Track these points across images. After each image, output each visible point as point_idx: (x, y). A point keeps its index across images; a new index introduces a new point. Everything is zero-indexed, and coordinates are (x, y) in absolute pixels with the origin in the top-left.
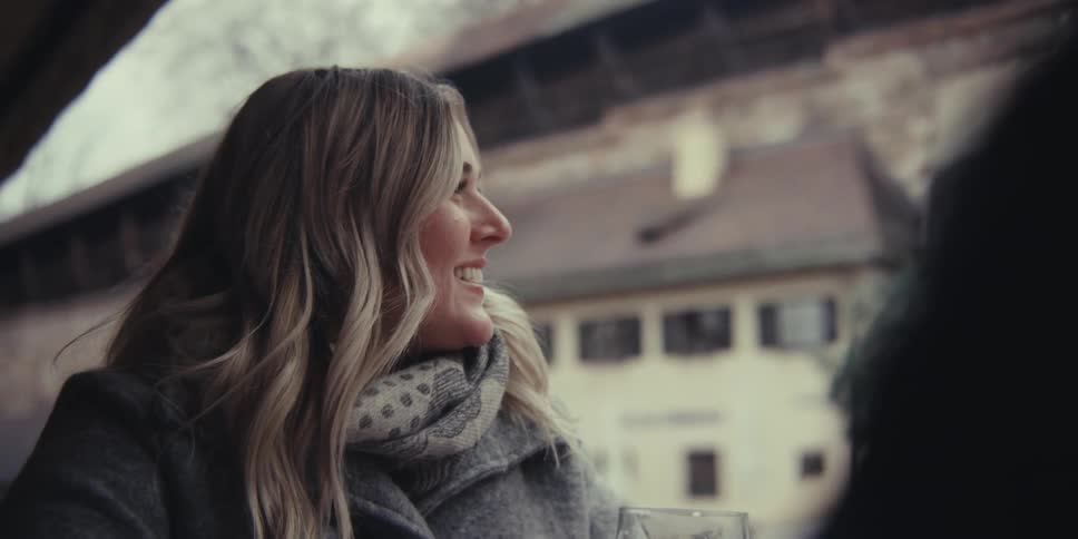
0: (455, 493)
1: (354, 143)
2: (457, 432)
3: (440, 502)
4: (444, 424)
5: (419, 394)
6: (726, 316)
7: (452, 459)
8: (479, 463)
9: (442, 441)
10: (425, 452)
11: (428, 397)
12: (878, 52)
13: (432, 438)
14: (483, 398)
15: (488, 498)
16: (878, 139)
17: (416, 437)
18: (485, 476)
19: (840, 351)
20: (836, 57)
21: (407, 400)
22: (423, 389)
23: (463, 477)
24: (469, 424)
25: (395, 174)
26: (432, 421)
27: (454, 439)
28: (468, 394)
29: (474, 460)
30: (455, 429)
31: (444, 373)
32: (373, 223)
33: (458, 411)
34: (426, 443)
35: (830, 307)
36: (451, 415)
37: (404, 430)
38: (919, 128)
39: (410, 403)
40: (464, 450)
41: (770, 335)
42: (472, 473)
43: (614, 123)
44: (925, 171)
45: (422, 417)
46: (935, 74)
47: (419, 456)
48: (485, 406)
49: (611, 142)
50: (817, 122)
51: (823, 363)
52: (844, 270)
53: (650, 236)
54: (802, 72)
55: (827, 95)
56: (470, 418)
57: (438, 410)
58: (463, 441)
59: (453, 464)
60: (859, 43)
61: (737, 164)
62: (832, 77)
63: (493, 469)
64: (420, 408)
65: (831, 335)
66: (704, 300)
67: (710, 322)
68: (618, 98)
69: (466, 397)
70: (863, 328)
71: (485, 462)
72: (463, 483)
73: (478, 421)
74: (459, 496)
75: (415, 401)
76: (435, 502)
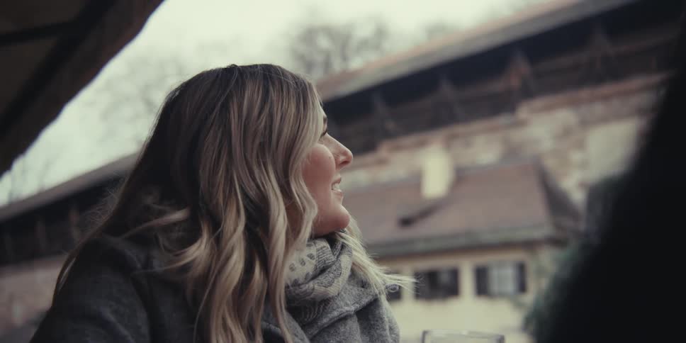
0: (326, 326)
1: (260, 113)
2: (330, 284)
3: (317, 331)
4: (321, 278)
5: (309, 259)
6: (455, 274)
7: (325, 302)
8: (338, 308)
9: (323, 289)
10: (312, 296)
11: (314, 261)
12: (549, 108)
13: (316, 286)
14: (342, 265)
15: (342, 329)
16: (550, 163)
17: (307, 285)
18: (342, 316)
19: (529, 298)
20: (523, 112)
21: (303, 263)
22: (311, 257)
23: (330, 316)
24: (336, 280)
25: (287, 131)
26: (314, 277)
27: (328, 289)
28: (334, 263)
29: (335, 306)
30: (329, 283)
31: (321, 248)
32: (274, 164)
33: (329, 272)
34: (313, 289)
35: (521, 269)
36: (325, 274)
37: (301, 281)
38: (576, 156)
39: (305, 264)
40: (333, 297)
41: (483, 288)
42: (336, 314)
43: (383, 151)
44: (582, 185)
45: (311, 273)
46: (585, 124)
47: (307, 298)
48: (343, 271)
49: (382, 162)
50: (512, 152)
51: (518, 305)
52: (530, 245)
53: (406, 222)
54: (503, 120)
55: (517, 135)
56: (336, 277)
57: (318, 270)
58: (332, 291)
59: (325, 305)
60: (538, 103)
61: (461, 177)
62: (521, 124)
63: (347, 311)
64: (309, 268)
65: (522, 288)
66: (442, 264)
67: (445, 278)
68: (388, 135)
69: (333, 264)
70: (545, 283)
71: (342, 308)
72: (331, 319)
73: (340, 279)
74: (328, 327)
75: (307, 263)
76: (315, 331)
